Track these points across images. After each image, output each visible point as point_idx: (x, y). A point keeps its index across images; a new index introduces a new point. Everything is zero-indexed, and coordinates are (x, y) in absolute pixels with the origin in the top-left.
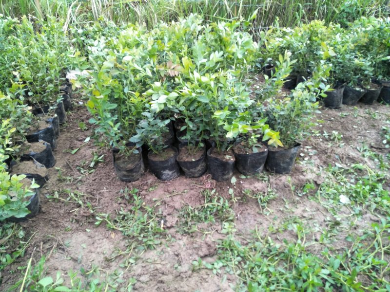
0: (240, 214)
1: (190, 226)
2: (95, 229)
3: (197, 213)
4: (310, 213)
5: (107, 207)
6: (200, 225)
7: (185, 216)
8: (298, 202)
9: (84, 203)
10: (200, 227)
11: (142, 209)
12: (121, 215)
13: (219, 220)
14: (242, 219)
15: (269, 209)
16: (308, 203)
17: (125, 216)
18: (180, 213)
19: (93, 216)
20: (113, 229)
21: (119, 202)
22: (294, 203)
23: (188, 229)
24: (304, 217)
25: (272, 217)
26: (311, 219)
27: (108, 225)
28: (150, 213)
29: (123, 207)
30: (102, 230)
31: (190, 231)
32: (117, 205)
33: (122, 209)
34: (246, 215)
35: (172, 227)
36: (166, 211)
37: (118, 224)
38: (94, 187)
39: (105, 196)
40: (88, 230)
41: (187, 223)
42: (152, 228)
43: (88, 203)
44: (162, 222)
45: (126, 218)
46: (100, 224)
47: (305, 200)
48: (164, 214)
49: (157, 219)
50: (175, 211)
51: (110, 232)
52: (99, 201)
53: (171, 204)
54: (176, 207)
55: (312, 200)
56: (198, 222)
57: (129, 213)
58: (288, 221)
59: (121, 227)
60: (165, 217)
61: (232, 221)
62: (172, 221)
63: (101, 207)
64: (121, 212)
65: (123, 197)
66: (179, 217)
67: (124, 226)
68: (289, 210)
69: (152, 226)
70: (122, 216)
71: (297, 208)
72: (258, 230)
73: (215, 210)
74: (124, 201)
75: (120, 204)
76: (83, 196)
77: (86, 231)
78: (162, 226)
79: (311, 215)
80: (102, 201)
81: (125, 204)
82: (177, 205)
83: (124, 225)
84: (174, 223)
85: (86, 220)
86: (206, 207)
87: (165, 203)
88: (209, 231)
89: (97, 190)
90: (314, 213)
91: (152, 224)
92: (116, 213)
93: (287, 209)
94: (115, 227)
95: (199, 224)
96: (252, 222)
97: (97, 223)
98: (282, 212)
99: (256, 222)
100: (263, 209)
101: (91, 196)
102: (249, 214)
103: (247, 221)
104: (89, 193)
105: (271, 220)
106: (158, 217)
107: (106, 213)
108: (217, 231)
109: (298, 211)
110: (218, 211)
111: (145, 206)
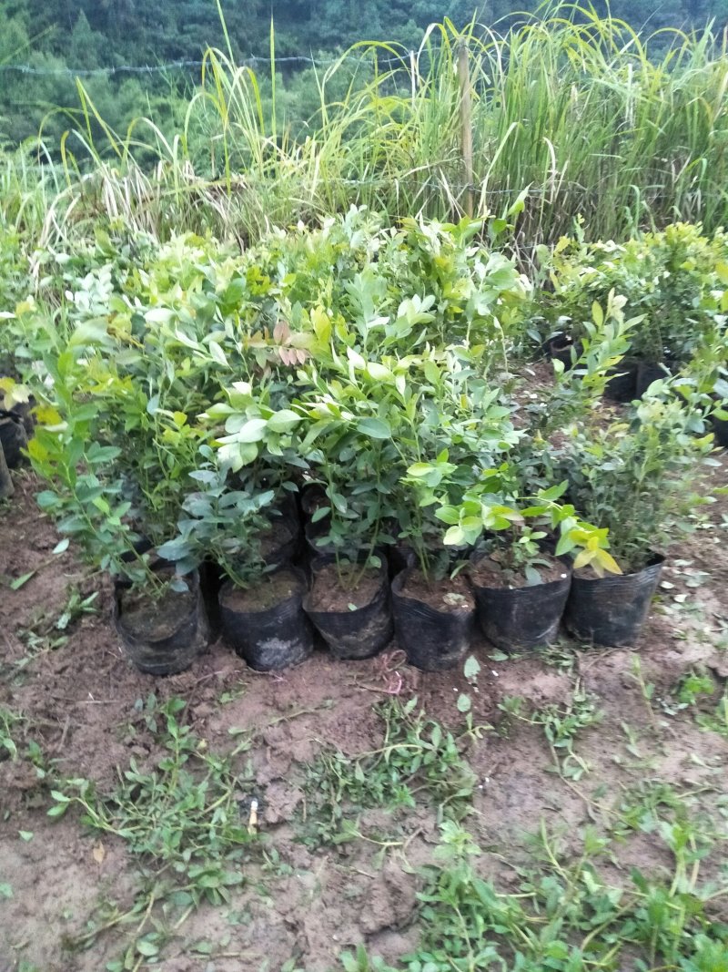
0: (493, 776)
1: (338, 821)
2: (47, 832)
3: (359, 775)
4: (706, 772)
5: (92, 755)
6: (371, 817)
7: (324, 785)
8: (667, 736)
9: (22, 745)
10: (368, 822)
11: (194, 761)
12: (129, 783)
13: (429, 798)
14: (498, 794)
15: (579, 759)
16: (694, 739)
17: (140, 786)
18: (311, 774)
19: (45, 787)
20: (102, 831)
21: (128, 740)
22: (655, 739)
23: (333, 832)
24: (689, 786)
25: (590, 785)
26: (709, 791)
27: (85, 819)
28: (217, 777)
29: (137, 757)
30: (67, 832)
31: (337, 839)
32: (122, 748)
33: (133, 763)
34: (511, 781)
35: (282, 823)
36: (268, 768)
37: (119, 815)
38: (58, 693)
39: (90, 719)
40: (26, 835)
41: (328, 808)
42: (219, 832)
43: (34, 746)
44: (254, 805)
45: (143, 793)
46: (66, 813)
47: (685, 727)
48: (262, 779)
49: (241, 796)
50: (294, 768)
51: (92, 841)
52: (69, 735)
53: (283, 746)
54: (298, 758)
55: (706, 729)
56: (365, 805)
57: (154, 776)
58: (641, 800)
59: (127, 825)
60: (263, 788)
61: (468, 800)
62: (283, 801)
63: (73, 756)
64: (129, 775)
65: (140, 725)
66: (305, 788)
67: (136, 822)
68: (641, 765)
69: (219, 823)
70: (131, 788)
71: (663, 754)
72: (550, 832)
73: (415, 765)
74: (141, 738)
75: (131, 745)
76: (22, 723)
77: (18, 837)
78: (253, 820)
79: (708, 778)
80: (79, 738)
81: (146, 747)
82: (301, 751)
83: (133, 817)
84: (289, 809)
85: (24, 799)
86: (387, 756)
87: (265, 743)
88: (394, 837)
89: (68, 703)
90: (718, 771)
91: (221, 815)
92: (116, 776)
93: (632, 756)
94: (108, 827)
95: (367, 811)
96: (530, 802)
97: (54, 812)
98: (620, 768)
99: (541, 804)
100: (561, 758)
101: (45, 721)
102: (519, 775)
103: (514, 799)
104: (41, 711)
105: (587, 798)
106: (243, 790)
107: (84, 776)
108: (421, 835)
109: (667, 765)
110: (423, 767)
111: (204, 751)
